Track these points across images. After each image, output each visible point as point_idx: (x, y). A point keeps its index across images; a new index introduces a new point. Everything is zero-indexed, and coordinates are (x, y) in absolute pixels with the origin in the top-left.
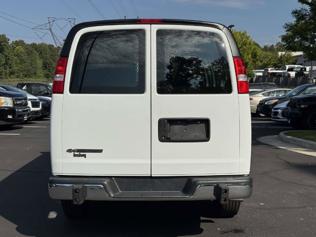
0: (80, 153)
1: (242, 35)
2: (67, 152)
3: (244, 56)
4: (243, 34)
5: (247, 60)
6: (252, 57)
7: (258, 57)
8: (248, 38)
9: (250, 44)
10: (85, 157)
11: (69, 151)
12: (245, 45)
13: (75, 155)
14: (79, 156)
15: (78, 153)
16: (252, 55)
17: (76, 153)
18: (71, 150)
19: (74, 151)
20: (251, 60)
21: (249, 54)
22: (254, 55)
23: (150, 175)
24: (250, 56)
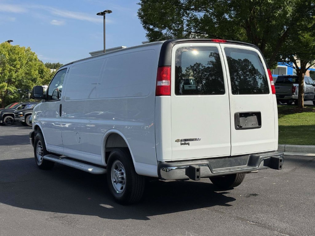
0: (185, 142)
1: (26, 51)
2: (175, 142)
3: (32, 72)
4: (28, 50)
5: (35, 76)
6: (39, 73)
7: (44, 73)
8: (33, 54)
9: (35, 60)
10: (189, 145)
11: (177, 141)
12: (31, 61)
13: (182, 144)
14: (185, 144)
15: (184, 142)
16: (39, 71)
17: (182, 142)
18: (179, 140)
19: (181, 141)
20: (38, 75)
21: (36, 71)
22: (41, 72)
23: (229, 155)
24: (37, 71)
